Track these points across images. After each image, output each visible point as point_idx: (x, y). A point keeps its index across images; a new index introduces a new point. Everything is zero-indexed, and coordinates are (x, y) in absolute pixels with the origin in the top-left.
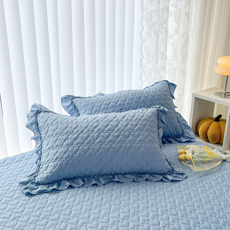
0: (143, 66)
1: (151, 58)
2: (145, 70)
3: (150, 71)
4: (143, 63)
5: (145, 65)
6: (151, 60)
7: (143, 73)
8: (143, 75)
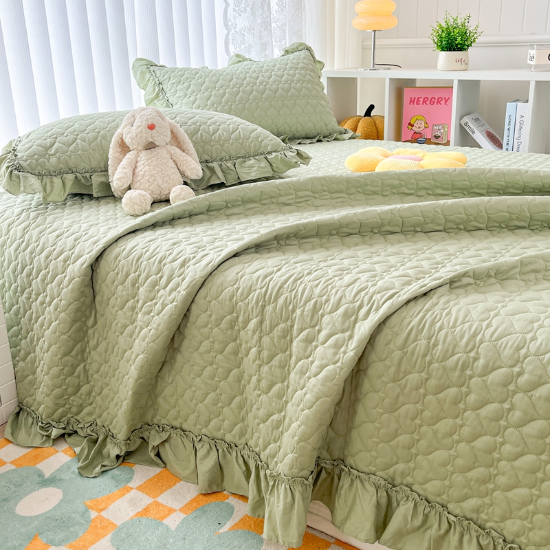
0: (230, 23)
1: (243, 5)
2: (233, 31)
3: (243, 32)
4: (228, 17)
5: (233, 21)
6: (242, 9)
7: (230, 37)
8: (231, 41)
